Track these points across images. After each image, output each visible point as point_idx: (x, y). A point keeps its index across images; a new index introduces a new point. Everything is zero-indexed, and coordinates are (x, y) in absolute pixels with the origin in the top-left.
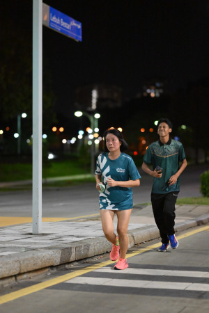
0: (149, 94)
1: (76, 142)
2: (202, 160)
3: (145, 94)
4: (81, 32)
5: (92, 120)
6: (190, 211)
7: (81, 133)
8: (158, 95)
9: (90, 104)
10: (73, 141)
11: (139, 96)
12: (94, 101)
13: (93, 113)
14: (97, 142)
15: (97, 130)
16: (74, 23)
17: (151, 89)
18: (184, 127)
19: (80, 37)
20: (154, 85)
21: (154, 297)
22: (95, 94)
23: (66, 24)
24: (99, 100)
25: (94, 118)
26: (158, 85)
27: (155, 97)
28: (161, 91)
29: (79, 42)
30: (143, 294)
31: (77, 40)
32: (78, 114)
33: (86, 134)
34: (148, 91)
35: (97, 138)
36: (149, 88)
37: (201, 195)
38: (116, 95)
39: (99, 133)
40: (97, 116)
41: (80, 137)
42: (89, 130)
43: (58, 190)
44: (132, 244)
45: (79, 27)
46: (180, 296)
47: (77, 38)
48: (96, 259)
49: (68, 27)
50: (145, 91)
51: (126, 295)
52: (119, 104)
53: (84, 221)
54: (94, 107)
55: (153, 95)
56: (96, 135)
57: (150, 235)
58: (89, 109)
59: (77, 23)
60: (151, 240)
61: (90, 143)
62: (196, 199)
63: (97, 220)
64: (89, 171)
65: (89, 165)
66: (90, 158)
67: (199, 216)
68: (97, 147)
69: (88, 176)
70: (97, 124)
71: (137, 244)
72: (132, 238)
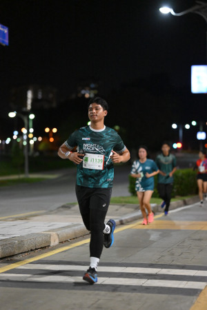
0: (84, 95)
1: (10, 142)
3: (79, 95)
4: (7, 37)
5: (26, 121)
6: (117, 210)
7: (16, 133)
8: (92, 95)
9: (26, 106)
10: (8, 141)
11: (73, 96)
12: (29, 102)
13: (28, 114)
14: (32, 142)
15: (31, 130)
17: (85, 90)
18: (117, 128)
19: (7, 41)
20: (89, 86)
22: (30, 95)
24: (34, 100)
25: (28, 119)
26: (92, 86)
27: (89, 98)
28: (96, 92)
29: (6, 46)
31: (4, 45)
32: (12, 115)
33: (21, 134)
34: (83, 92)
35: (32, 139)
36: (83, 89)
37: (129, 194)
38: (51, 96)
39: (33, 133)
41: (15, 137)
42: (24, 131)
44: (57, 242)
45: (6, 31)
47: (3, 42)
48: (20, 257)
50: (80, 92)
52: (54, 105)
53: (13, 221)
54: (29, 107)
55: (87, 96)
56: (31, 136)
57: (75, 233)
58: (24, 109)
59: (3, 28)
60: (75, 238)
61: (25, 143)
62: (123, 198)
63: (26, 219)
64: (23, 172)
65: (23, 165)
66: (24, 158)
67: (125, 214)
68: (32, 147)
69: (22, 176)
70: (31, 124)
71: (62, 242)
72: (56, 236)
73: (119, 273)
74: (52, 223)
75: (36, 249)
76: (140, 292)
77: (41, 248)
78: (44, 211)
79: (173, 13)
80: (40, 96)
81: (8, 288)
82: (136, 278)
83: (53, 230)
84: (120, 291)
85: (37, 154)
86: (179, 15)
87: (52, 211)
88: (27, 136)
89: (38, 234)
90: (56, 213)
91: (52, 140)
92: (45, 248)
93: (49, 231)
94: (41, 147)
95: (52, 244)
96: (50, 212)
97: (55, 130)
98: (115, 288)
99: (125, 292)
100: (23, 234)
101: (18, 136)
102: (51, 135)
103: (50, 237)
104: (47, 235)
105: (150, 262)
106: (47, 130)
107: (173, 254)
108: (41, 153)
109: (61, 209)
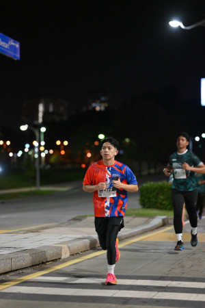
0: (95, 108)
1: (22, 155)
2: (145, 173)
3: (90, 108)
4: (18, 51)
5: (37, 134)
7: (27, 146)
8: (103, 109)
9: (37, 119)
10: (20, 154)
11: (84, 109)
12: (41, 115)
13: (39, 127)
14: (43, 155)
15: (43, 143)
16: (12, 43)
17: (96, 103)
18: (127, 140)
19: (18, 56)
20: (99, 98)
21: (82, 304)
22: (41, 108)
23: (4, 43)
24: (46, 113)
25: (40, 132)
26: (103, 99)
27: (100, 111)
28: (106, 105)
29: (18, 60)
30: (72, 301)
31: (16, 59)
32: (24, 128)
33: (32, 147)
34: (94, 105)
35: (44, 151)
36: (94, 102)
37: (140, 206)
38: (62, 109)
39: (44, 146)
40: (43, 129)
41: (26, 150)
42: (36, 143)
43: (3, 203)
44: (68, 255)
45: (17, 46)
46: (106, 302)
47: (15, 56)
48: (32, 269)
49: (6, 46)
50: (91, 105)
51: (56, 303)
52: (65, 118)
53: (24, 233)
54: (40, 120)
55: (98, 109)
56: (42, 149)
58: (36, 123)
59: (15, 42)
60: (86, 251)
61: (36, 156)
62: (134, 210)
63: (37, 232)
64: (34, 184)
65: (34, 178)
66: (35, 171)
67: (136, 226)
68: (43, 160)
69: (33, 189)
70: (42, 137)
71: (73, 255)
72: (67, 249)
73: (130, 285)
74: (63, 236)
75: (47, 262)
76: (151, 305)
77: (52, 261)
78: (55, 224)
79: (183, 27)
80: (51, 109)
81: (19, 301)
82: (147, 291)
83: (64, 243)
84: (131, 304)
85: (48, 167)
86: (188, 28)
87: (63, 223)
88: (39, 149)
89: (49, 246)
90: (67, 226)
91: (63, 152)
92: (57, 260)
93: (60, 243)
94: (52, 160)
95: (63, 257)
96: (61, 225)
97: (66, 143)
98: (126, 301)
99: (135, 304)
100: (34, 247)
101: (30, 149)
102: (62, 147)
103: (61, 250)
104: (58, 248)
105: (160, 275)
106: (58, 143)
107: (183, 267)
108: (52, 165)
109: (72, 221)
